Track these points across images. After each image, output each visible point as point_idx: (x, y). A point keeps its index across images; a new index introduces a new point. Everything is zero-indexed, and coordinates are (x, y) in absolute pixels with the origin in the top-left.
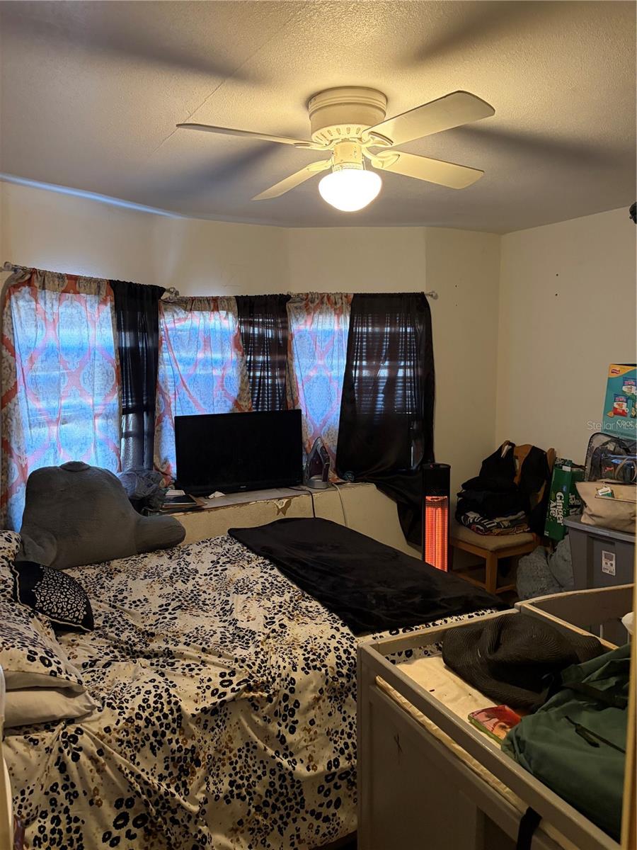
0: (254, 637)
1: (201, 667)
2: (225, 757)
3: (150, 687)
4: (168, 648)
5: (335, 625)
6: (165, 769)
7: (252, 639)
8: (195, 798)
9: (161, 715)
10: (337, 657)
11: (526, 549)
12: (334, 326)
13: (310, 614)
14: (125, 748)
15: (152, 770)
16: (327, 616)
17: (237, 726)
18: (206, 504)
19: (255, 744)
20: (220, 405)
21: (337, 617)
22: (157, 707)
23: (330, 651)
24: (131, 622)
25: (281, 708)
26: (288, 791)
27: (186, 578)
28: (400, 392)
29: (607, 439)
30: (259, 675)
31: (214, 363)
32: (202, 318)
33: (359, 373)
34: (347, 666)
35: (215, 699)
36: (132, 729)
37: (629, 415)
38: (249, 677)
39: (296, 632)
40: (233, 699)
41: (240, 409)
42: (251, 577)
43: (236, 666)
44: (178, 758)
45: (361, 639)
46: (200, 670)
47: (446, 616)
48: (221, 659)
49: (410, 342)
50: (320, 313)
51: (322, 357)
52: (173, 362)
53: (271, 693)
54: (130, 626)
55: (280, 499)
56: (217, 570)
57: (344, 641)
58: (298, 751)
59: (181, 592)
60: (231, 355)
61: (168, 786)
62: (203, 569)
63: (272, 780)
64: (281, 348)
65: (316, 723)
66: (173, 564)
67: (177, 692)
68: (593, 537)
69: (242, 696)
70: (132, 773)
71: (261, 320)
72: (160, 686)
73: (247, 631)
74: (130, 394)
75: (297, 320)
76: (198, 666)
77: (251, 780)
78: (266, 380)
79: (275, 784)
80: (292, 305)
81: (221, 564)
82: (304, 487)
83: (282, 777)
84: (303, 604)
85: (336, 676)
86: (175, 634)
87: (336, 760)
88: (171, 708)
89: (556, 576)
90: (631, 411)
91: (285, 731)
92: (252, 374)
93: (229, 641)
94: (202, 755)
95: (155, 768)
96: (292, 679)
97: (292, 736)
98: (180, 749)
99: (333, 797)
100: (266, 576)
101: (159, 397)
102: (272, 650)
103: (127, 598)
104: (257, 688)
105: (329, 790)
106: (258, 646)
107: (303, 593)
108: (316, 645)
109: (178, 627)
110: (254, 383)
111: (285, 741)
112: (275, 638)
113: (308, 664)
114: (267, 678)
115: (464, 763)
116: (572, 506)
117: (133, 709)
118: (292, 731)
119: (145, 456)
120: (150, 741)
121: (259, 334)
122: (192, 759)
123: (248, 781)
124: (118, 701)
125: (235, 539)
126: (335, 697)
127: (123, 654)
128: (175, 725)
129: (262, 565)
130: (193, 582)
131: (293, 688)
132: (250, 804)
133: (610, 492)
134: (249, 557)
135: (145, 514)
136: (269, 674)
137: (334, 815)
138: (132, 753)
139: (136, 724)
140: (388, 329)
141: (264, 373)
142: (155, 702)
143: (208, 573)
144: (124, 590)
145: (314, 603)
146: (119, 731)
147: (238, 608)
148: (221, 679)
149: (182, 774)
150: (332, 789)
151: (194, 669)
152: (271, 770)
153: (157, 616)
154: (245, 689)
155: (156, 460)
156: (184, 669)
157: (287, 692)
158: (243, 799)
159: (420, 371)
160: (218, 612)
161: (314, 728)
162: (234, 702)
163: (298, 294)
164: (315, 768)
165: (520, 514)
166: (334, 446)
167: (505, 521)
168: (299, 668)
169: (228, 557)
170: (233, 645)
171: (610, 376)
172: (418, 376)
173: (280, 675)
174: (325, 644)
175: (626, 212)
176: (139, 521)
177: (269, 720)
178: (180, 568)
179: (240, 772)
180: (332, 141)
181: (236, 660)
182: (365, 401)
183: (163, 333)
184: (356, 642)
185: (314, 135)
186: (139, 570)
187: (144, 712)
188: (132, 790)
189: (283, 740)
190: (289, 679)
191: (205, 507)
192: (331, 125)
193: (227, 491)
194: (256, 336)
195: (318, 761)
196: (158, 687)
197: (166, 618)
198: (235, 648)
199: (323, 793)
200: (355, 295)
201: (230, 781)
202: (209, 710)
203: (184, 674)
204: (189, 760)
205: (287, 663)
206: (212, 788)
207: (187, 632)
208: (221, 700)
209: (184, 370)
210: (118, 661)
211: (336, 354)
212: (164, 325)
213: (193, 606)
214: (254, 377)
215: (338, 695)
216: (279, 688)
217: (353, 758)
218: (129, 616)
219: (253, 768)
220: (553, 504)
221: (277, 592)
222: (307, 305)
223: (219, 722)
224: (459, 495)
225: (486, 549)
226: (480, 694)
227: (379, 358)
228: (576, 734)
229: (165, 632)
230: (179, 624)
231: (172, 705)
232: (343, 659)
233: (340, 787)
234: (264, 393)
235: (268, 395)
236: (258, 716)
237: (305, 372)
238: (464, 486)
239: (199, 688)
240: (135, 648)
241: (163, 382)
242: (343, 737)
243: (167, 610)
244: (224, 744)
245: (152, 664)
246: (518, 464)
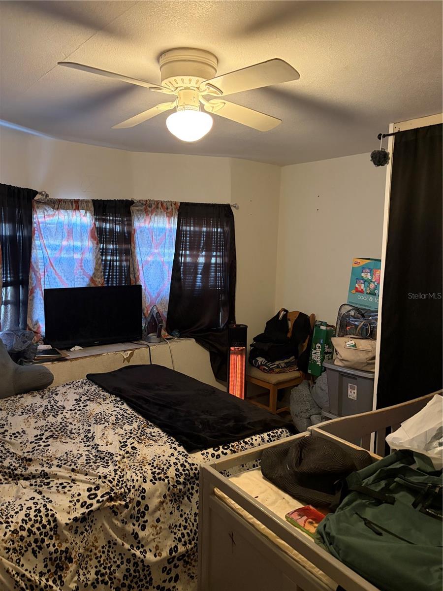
0: (113, 458)
1: (72, 484)
2: (92, 553)
3: (30, 504)
4: (44, 471)
5: (173, 446)
6: (44, 567)
7: (111, 460)
8: (69, 588)
9: (40, 526)
10: (176, 470)
11: (295, 383)
12: (167, 225)
13: (154, 438)
14: (11, 554)
15: (34, 569)
16: (166, 439)
17: (101, 529)
18: (69, 356)
19: (115, 542)
20: (80, 282)
21: (174, 440)
22: (37, 520)
23: (170, 466)
24: (12, 450)
25: (135, 512)
26: (141, 574)
27: (56, 413)
28: (213, 273)
29: (351, 308)
30: (118, 488)
31: (75, 249)
32: (66, 215)
33: (184, 259)
34: (183, 476)
35: (84, 510)
36: (18, 538)
37: (365, 292)
38: (110, 490)
39: (144, 452)
40: (99, 509)
41: (95, 284)
42: (106, 411)
43: (99, 482)
44: (55, 558)
45: (193, 455)
46: (71, 487)
47: (252, 436)
48: (88, 477)
49: (220, 238)
50: (156, 215)
51: (156, 247)
52: (43, 247)
53: (128, 501)
54: (11, 454)
55: (125, 351)
56: (80, 407)
57: (180, 457)
58: (148, 543)
59: (52, 424)
60: (88, 243)
61: (47, 580)
62: (69, 405)
63: (128, 567)
64: (126, 239)
65: (161, 521)
66: (45, 402)
67: (53, 507)
68: (342, 374)
69: (105, 505)
70: (18, 574)
71: (111, 218)
72: (39, 502)
73: (107, 453)
74: (9, 272)
75: (139, 219)
76: (69, 484)
77: (112, 569)
78: (115, 263)
79: (130, 570)
80: (134, 207)
81: (82, 401)
82: (143, 342)
83: (136, 564)
84: (148, 430)
85: (176, 484)
86: (49, 458)
87: (176, 547)
88: (49, 520)
89: (316, 401)
90: (367, 290)
91: (137, 529)
92: (104, 258)
93: (93, 462)
94: (74, 554)
95: (36, 567)
96: (143, 489)
97: (143, 532)
98: (56, 551)
99: (173, 574)
100: (118, 410)
101: (32, 274)
102: (127, 467)
103: (7, 431)
104: (117, 498)
105: (170, 570)
106: (116, 465)
107: (147, 422)
108: (160, 462)
109: (51, 452)
110: (105, 264)
111: (138, 537)
112: (129, 458)
113: (155, 476)
114: (125, 490)
115: (286, 553)
116: (326, 353)
117: (17, 523)
118: (143, 528)
119: (21, 319)
120: (32, 547)
121: (110, 229)
122: (66, 558)
123: (110, 569)
124: (4, 517)
125: (93, 382)
126: (175, 499)
127: (6, 477)
128: (52, 533)
129: (114, 401)
130: (62, 416)
131: (144, 496)
132: (111, 587)
133: (354, 344)
134: (104, 395)
135: (21, 364)
136: (126, 486)
137: (174, 587)
138: (17, 558)
139: (20, 534)
140: (204, 229)
141: (113, 257)
142: (36, 516)
143: (73, 409)
144: (5, 425)
145: (156, 429)
146: (6, 541)
147: (98, 435)
148: (88, 493)
149: (58, 569)
150: (173, 568)
151: (65, 487)
152: (127, 560)
153: (33, 445)
154: (107, 500)
155: (29, 322)
156: (58, 487)
157: (139, 499)
158: (106, 583)
159: (226, 260)
160: (83, 439)
161: (160, 525)
162: (99, 511)
163: (140, 201)
164: (160, 554)
165: (292, 358)
166: (165, 311)
167: (282, 363)
168: (148, 480)
169: (88, 396)
170: (96, 465)
171: (354, 266)
172: (225, 263)
173: (134, 487)
174: (167, 460)
175: (368, 156)
176: (17, 369)
177: (126, 522)
178: (51, 406)
179: (103, 564)
180: (177, 88)
181: (100, 477)
182: (188, 279)
183: (35, 225)
184: (190, 458)
185: (163, 82)
186: (17, 408)
187: (26, 524)
188: (18, 587)
189: (136, 536)
190: (141, 489)
191: (68, 358)
192: (177, 76)
193: (85, 345)
194: (108, 230)
195: (162, 549)
196: (37, 504)
197: (40, 445)
198: (98, 467)
199: (166, 572)
200: (181, 203)
201: (96, 571)
202: (79, 519)
203: (58, 491)
204: (63, 559)
205: (139, 476)
206: (82, 578)
207: (58, 456)
208: (89, 510)
209: (51, 254)
210: (2, 483)
211: (167, 245)
212: (36, 219)
213: (62, 435)
214: (106, 260)
215: (177, 499)
216: (133, 497)
217: (188, 544)
218: (10, 446)
219: (113, 560)
220: (314, 351)
221: (127, 422)
222: (146, 209)
223: (87, 527)
224: (251, 345)
225: (269, 383)
226: (290, 497)
227: (198, 249)
228: (365, 526)
229: (41, 458)
230: (52, 450)
231: (49, 517)
232: (180, 471)
233: (178, 566)
234: (113, 272)
235: (116, 273)
236: (117, 519)
237: (144, 257)
238: (255, 339)
239: (71, 502)
240: (16, 472)
241: (35, 263)
242: (180, 529)
243: (41, 439)
244: (91, 544)
245: (31, 485)
246: (290, 324)
